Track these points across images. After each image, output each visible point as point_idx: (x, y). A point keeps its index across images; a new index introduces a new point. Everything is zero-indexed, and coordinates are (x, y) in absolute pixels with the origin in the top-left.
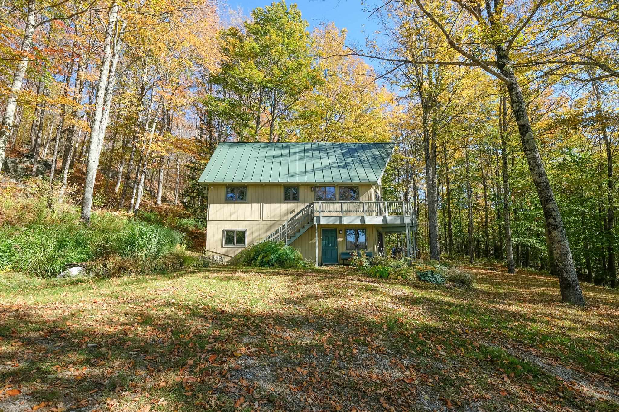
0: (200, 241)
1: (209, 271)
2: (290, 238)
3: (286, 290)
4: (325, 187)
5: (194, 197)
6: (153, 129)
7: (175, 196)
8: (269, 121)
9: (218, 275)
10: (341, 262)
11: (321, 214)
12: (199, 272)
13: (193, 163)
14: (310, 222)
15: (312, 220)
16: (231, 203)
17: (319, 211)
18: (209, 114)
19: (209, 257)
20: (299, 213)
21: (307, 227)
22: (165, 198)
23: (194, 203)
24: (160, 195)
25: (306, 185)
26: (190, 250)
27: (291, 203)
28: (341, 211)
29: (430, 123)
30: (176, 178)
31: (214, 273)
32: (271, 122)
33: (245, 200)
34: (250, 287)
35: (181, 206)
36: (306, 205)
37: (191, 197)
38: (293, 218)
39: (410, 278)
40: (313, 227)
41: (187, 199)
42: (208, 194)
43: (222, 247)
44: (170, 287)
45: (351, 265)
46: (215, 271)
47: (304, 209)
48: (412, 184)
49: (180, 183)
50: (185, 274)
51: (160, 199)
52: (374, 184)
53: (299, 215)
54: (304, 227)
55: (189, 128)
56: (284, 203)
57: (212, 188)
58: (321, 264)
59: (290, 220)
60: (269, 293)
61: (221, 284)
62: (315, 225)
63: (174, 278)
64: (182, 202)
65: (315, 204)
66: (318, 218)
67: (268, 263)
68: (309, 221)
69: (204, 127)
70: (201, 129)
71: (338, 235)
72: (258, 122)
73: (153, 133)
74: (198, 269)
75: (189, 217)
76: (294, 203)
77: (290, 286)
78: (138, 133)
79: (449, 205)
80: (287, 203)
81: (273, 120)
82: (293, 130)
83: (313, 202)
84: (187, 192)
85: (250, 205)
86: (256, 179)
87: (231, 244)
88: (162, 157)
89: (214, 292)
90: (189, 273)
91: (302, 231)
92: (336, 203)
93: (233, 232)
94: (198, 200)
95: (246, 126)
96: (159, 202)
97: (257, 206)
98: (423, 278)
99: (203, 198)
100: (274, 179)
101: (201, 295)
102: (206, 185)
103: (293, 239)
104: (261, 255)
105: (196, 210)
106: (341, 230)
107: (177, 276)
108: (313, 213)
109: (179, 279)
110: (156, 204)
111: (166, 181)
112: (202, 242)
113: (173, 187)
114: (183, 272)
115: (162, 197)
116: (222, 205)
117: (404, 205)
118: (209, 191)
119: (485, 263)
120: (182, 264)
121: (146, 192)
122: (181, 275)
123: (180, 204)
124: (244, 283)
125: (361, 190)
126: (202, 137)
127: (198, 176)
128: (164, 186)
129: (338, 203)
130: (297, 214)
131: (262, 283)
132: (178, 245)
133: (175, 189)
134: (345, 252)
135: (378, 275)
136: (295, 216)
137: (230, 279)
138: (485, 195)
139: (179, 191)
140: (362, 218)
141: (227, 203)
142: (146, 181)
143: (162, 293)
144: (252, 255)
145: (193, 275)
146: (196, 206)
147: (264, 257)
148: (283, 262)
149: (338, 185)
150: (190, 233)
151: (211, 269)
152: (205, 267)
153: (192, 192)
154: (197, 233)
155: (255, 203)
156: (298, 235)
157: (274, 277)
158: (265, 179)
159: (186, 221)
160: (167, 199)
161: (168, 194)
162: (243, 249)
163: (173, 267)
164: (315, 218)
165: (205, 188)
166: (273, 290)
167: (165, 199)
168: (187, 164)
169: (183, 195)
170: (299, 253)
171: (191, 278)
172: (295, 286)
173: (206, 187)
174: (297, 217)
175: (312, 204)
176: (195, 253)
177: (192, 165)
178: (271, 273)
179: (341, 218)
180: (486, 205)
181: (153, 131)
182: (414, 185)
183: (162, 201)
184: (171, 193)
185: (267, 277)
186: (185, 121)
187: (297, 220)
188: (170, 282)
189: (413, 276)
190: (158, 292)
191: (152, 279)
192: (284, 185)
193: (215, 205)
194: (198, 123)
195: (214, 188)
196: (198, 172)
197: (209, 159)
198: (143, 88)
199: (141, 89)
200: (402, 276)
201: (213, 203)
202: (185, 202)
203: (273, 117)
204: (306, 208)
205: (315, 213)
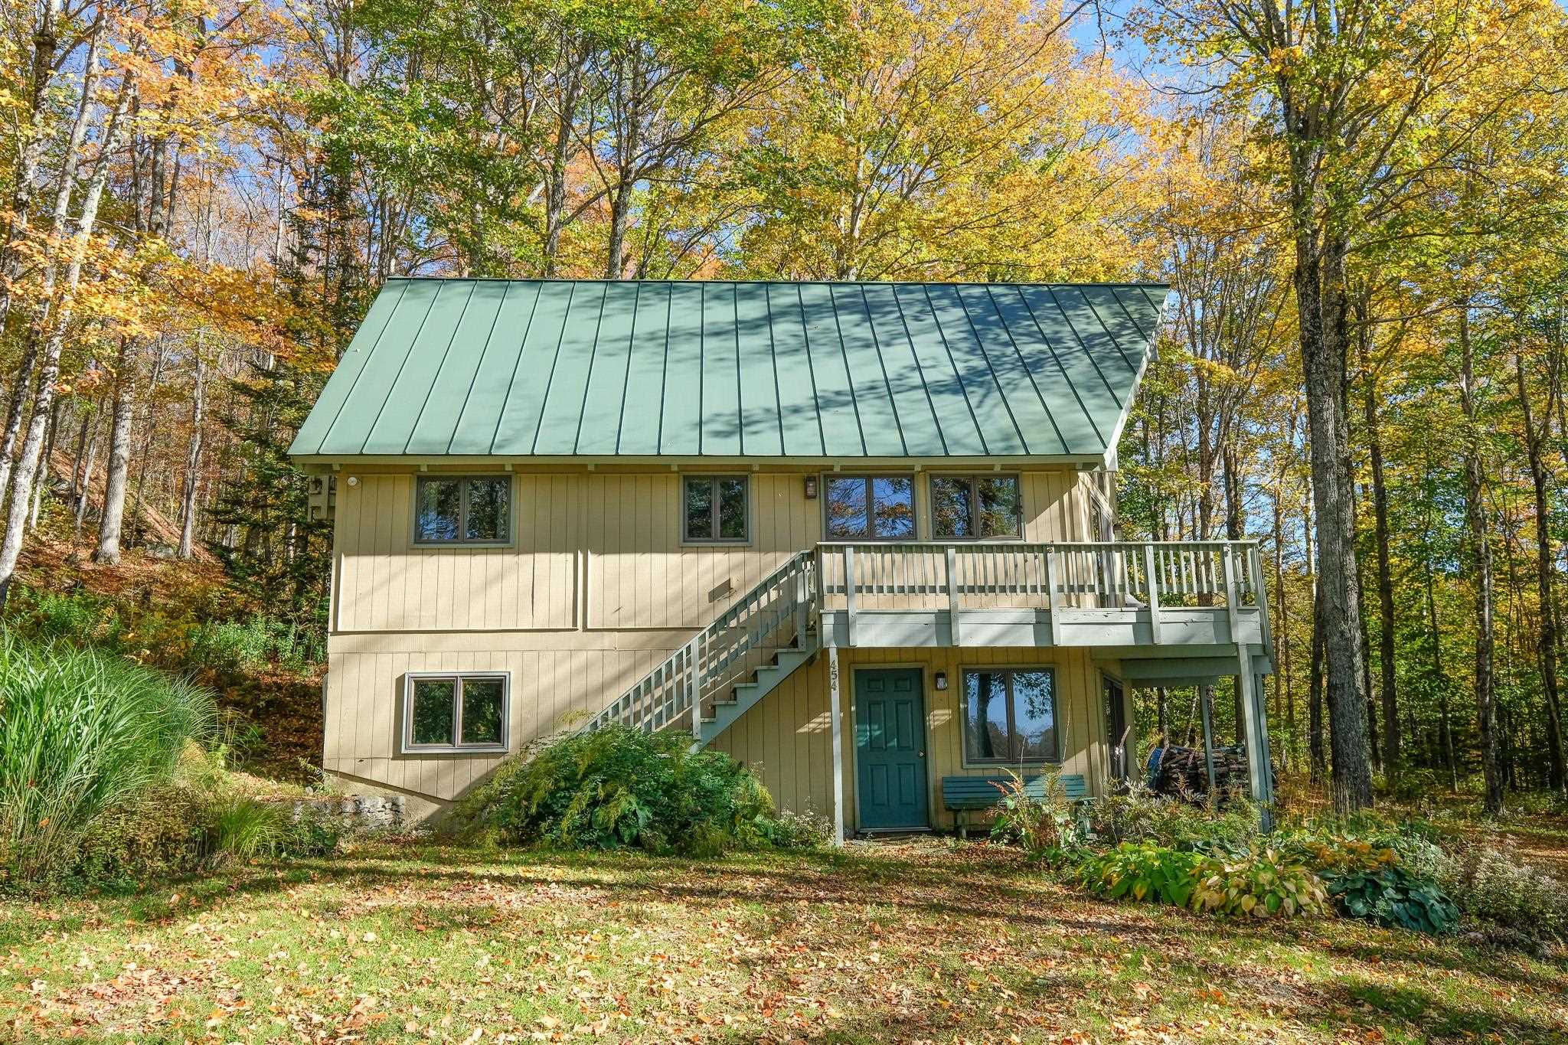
0: (296, 723)
1: (338, 874)
2: (710, 711)
3: (737, 984)
4: (869, 478)
5: (268, 528)
6: (88, 221)
7: (182, 519)
8: (609, 191)
9: (384, 898)
10: (944, 820)
11: (856, 604)
12: (294, 882)
13: (268, 374)
14: (801, 640)
15: (813, 630)
16: (439, 552)
17: (843, 589)
18: (338, 158)
19: (338, 804)
20: (755, 595)
21: (789, 662)
22: (139, 531)
23: (268, 553)
24: (117, 511)
25: (780, 468)
26: (246, 769)
27: (713, 550)
28: (946, 590)
29: (1320, 198)
30: (187, 446)
31: (365, 885)
32: (615, 193)
33: (506, 539)
34: (550, 969)
35: (207, 568)
36: (784, 559)
37: (255, 525)
38: (724, 620)
39: (1299, 909)
40: (816, 661)
41: (235, 536)
42: (331, 509)
43: (398, 756)
44: (145, 976)
45: (998, 838)
46: (372, 878)
47: (775, 579)
48: (1218, 470)
49: (206, 464)
50: (224, 893)
51: (117, 532)
52: (1088, 467)
53: (754, 607)
54: (775, 660)
55: (249, 223)
56: (682, 550)
57: (352, 481)
58: (854, 833)
59: (713, 630)
60: (649, 1003)
61: (407, 951)
62: (825, 652)
63: (170, 916)
64: (213, 547)
65: (826, 557)
66: (843, 620)
67: (616, 830)
68: (800, 632)
69: (312, 215)
70: (299, 225)
71: (931, 696)
72: (554, 197)
73: (84, 236)
74: (286, 865)
75: (242, 616)
76: (728, 550)
77: (745, 962)
78: (23, 236)
79: (1383, 558)
80: (698, 550)
81: (624, 186)
82: (705, 231)
83: (818, 548)
84: (238, 502)
85: (526, 559)
86: (554, 442)
87: (439, 740)
88: (125, 344)
89: (372, 1002)
90: (243, 888)
91: (768, 681)
92: (920, 549)
93: (447, 685)
94: (286, 539)
95: (504, 212)
96: (112, 546)
97: (562, 562)
98: (1359, 906)
99: (307, 528)
100: (638, 443)
101: (306, 1021)
102: (327, 468)
103: (727, 717)
104: (583, 797)
105: (274, 583)
106: (942, 675)
107: (185, 908)
108: (818, 597)
109: (191, 927)
110: (95, 557)
111: (144, 456)
112: (301, 731)
113: (174, 481)
114: (216, 883)
115: (126, 524)
116: (398, 561)
117: (1228, 560)
118: (339, 501)
119: (1549, 815)
120: (210, 842)
121: (56, 503)
122: (207, 901)
123: (205, 557)
124: (518, 944)
125: (1029, 492)
126: (304, 260)
127: (286, 434)
128: (131, 477)
129: (930, 549)
130: (744, 603)
131: (605, 948)
132: (192, 749)
133: (185, 493)
134: (962, 774)
135: (1140, 890)
136: (734, 612)
137: (446, 923)
138: (1542, 518)
139: (200, 502)
140: (1043, 620)
141: (423, 553)
142: (55, 454)
143: (101, 1010)
144: (539, 795)
145: (264, 899)
146: (277, 567)
147: (594, 803)
148: (685, 825)
149: (925, 469)
150: (248, 691)
151: (351, 864)
152: (321, 853)
153: (257, 505)
154: (279, 687)
155: (550, 550)
156: (748, 699)
157: (658, 908)
158: (597, 443)
159: (231, 631)
160: (148, 536)
161: (152, 515)
162: (493, 763)
163: (166, 858)
164: (828, 623)
165: (318, 482)
166: (669, 985)
167: (135, 534)
168: (239, 380)
169: (222, 515)
170: (757, 785)
171: (254, 918)
172: (770, 961)
173: (325, 478)
174: (743, 616)
175: (814, 556)
176: (272, 784)
177: (260, 384)
178: (638, 886)
179: (945, 620)
180: (1545, 557)
181: (88, 230)
182: (1229, 473)
183: (124, 542)
184: (166, 511)
185: (624, 906)
186: (231, 196)
187: (743, 628)
188: (148, 942)
189: (1312, 896)
190: (82, 1009)
191: (62, 927)
192: (682, 468)
193: (366, 561)
194: (293, 202)
195: (361, 480)
196: (290, 413)
197: (338, 358)
198: (46, 42)
199: (38, 45)
200: (1259, 898)
201: (359, 551)
202: (228, 550)
203: (625, 172)
204: (785, 571)
205: (827, 597)
